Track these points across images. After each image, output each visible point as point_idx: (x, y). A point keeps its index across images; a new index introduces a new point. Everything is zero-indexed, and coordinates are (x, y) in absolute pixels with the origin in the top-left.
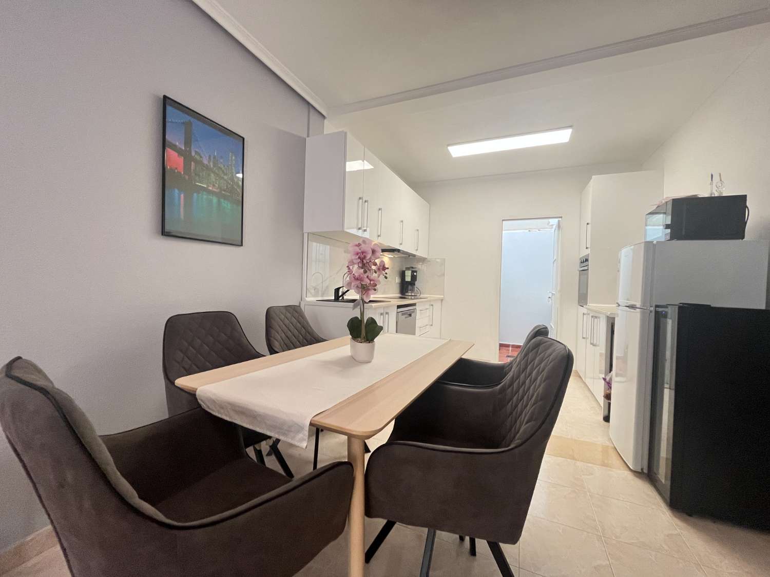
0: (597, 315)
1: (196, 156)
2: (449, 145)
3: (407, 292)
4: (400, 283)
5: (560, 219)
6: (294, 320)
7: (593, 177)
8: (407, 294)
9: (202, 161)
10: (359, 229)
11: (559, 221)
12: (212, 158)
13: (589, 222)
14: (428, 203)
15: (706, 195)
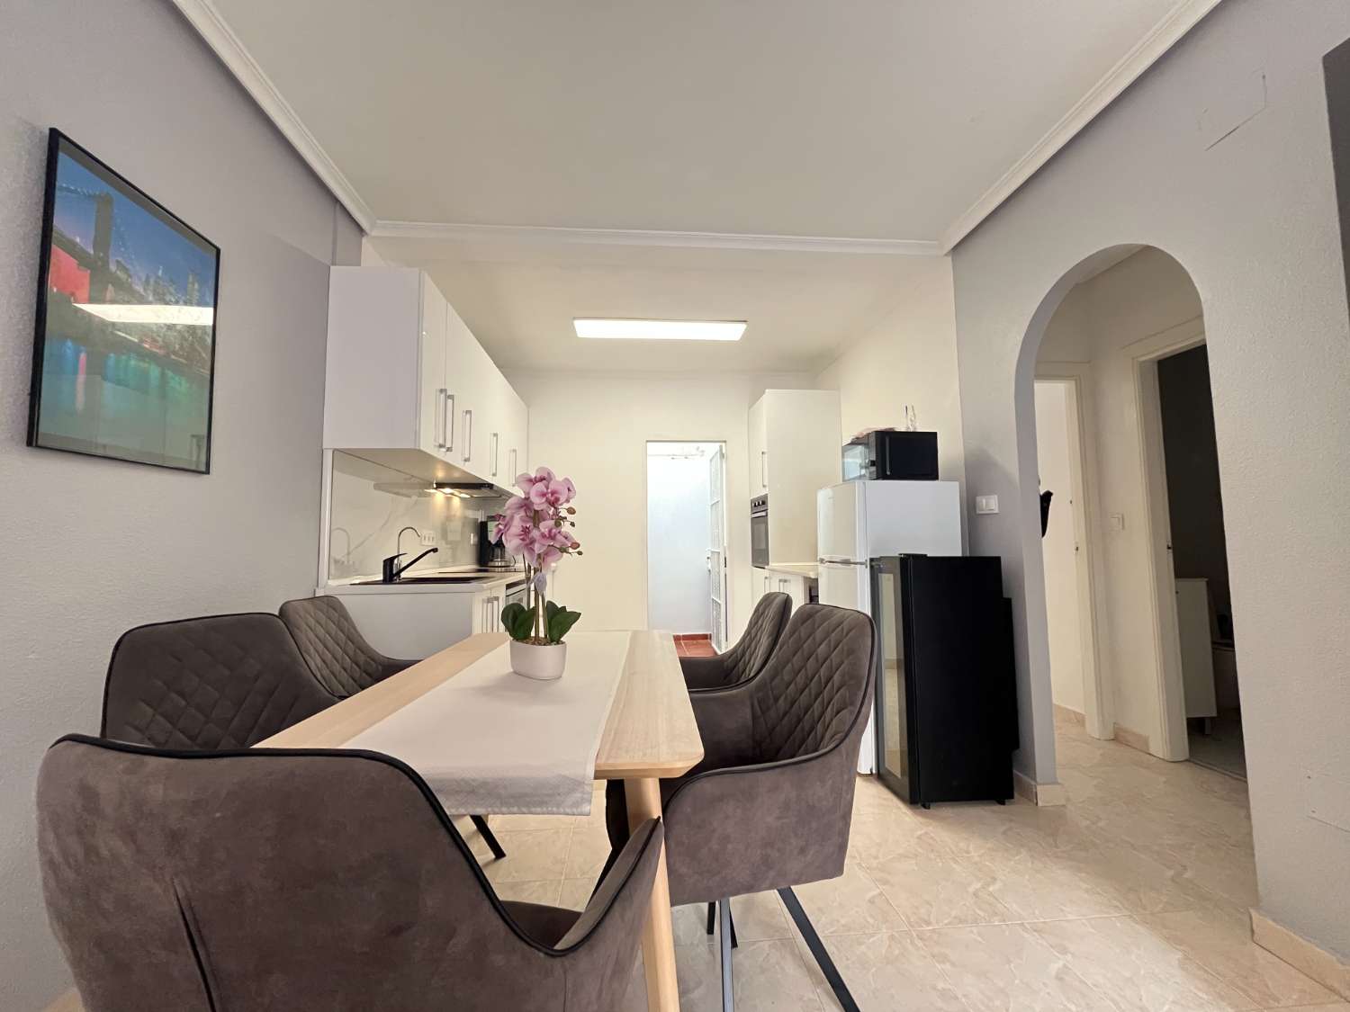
0: (787, 577)
1: (118, 272)
2: (574, 318)
3: (492, 561)
4: (477, 546)
5: (724, 444)
6: (333, 628)
7: (767, 390)
8: (492, 564)
9: (131, 285)
10: (441, 446)
11: (721, 447)
12: (152, 281)
13: (765, 451)
14: (526, 404)
15: (903, 430)
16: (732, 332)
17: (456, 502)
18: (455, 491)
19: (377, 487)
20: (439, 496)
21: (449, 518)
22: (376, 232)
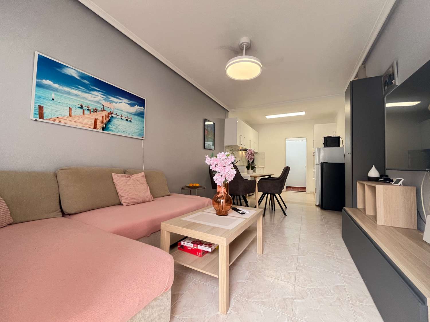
2: (266, 116)
5: (306, 138)
7: (315, 125)
10: (240, 144)
13: (314, 140)
14: (258, 132)
16: (303, 113)
17: (244, 153)
18: (244, 151)
20: (240, 152)
21: (242, 156)
22: (230, 111)
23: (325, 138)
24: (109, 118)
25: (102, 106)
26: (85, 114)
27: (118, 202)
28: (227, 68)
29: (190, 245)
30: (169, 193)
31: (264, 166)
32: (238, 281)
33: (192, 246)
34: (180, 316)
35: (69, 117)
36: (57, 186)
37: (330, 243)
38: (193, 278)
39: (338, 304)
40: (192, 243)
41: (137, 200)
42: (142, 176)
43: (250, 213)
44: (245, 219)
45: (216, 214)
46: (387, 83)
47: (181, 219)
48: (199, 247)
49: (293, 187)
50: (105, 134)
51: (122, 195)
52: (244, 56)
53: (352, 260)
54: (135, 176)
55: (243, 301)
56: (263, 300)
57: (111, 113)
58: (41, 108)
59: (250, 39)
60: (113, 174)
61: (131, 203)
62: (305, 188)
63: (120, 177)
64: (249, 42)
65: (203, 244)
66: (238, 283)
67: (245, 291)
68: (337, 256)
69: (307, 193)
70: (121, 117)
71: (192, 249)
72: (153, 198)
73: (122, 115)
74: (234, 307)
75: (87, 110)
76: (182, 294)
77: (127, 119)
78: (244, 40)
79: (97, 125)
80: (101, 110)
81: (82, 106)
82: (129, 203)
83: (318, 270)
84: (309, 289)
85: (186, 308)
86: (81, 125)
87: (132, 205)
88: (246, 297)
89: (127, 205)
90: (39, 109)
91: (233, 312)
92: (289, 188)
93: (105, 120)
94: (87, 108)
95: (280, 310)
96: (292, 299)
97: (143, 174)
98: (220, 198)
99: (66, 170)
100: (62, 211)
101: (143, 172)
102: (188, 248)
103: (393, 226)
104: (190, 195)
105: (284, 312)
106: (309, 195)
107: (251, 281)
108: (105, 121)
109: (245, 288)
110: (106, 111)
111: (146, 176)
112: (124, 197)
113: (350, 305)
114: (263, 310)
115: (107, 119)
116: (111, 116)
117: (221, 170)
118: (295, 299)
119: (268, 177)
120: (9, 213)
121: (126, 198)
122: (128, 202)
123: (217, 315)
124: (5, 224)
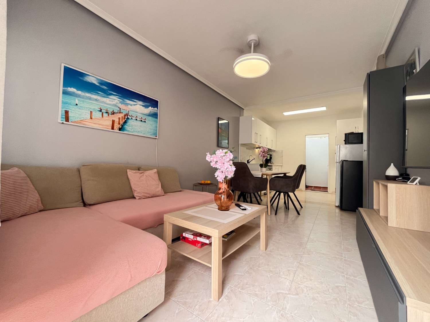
5: (329, 135)
10: (256, 142)
13: (337, 136)
14: (276, 129)
16: (324, 109)
19: (247, 149)
20: (256, 150)
22: (246, 109)
23: (346, 134)
24: (125, 119)
25: (119, 109)
26: (104, 116)
27: (131, 195)
28: (234, 66)
29: (191, 237)
30: (181, 189)
31: (282, 165)
32: (236, 274)
33: (192, 238)
34: (176, 299)
35: (91, 119)
36: (80, 180)
37: (341, 244)
38: (193, 267)
39: (334, 303)
40: (192, 235)
41: (149, 194)
42: (155, 173)
43: (251, 209)
44: (244, 215)
45: (217, 210)
46: (409, 72)
47: (184, 212)
48: (199, 239)
49: (314, 187)
50: (122, 134)
51: (135, 189)
52: (252, 54)
53: (362, 263)
54: (148, 173)
55: (237, 291)
56: (256, 293)
57: (127, 115)
58: (67, 112)
59: (258, 36)
60: (128, 170)
61: (142, 197)
62: (327, 188)
63: (134, 173)
64: (258, 40)
65: (202, 236)
66: (235, 275)
67: (240, 282)
68: (345, 258)
69: (328, 193)
70: (136, 118)
71: (192, 240)
72: (164, 193)
73: (137, 117)
74: (226, 296)
75: (106, 112)
76: (181, 281)
77: (142, 120)
78: (252, 37)
79: (115, 126)
80: (118, 113)
81: (101, 109)
82: (141, 197)
83: (321, 270)
84: (306, 286)
85: (182, 293)
86: (101, 126)
87: (143, 199)
88: (240, 289)
89: (139, 199)
90: (65, 113)
91: (225, 300)
92: (310, 188)
93: (122, 121)
94: (105, 111)
95: (272, 303)
96: (286, 294)
97: (155, 170)
98: (221, 193)
99: (87, 166)
100: (83, 202)
101: (155, 169)
102: (189, 239)
103: (406, 228)
104: (203, 191)
105: (275, 305)
106: (331, 195)
107: (248, 274)
108: (121, 123)
109: (241, 281)
110: (122, 113)
111: (159, 173)
112: (137, 191)
113: (346, 305)
114: (254, 301)
115: (124, 121)
116: (127, 117)
117: (221, 167)
118: (289, 294)
119: (283, 175)
120: (41, 201)
121: (139, 193)
122: (140, 195)
123: (210, 301)
124: (37, 210)
